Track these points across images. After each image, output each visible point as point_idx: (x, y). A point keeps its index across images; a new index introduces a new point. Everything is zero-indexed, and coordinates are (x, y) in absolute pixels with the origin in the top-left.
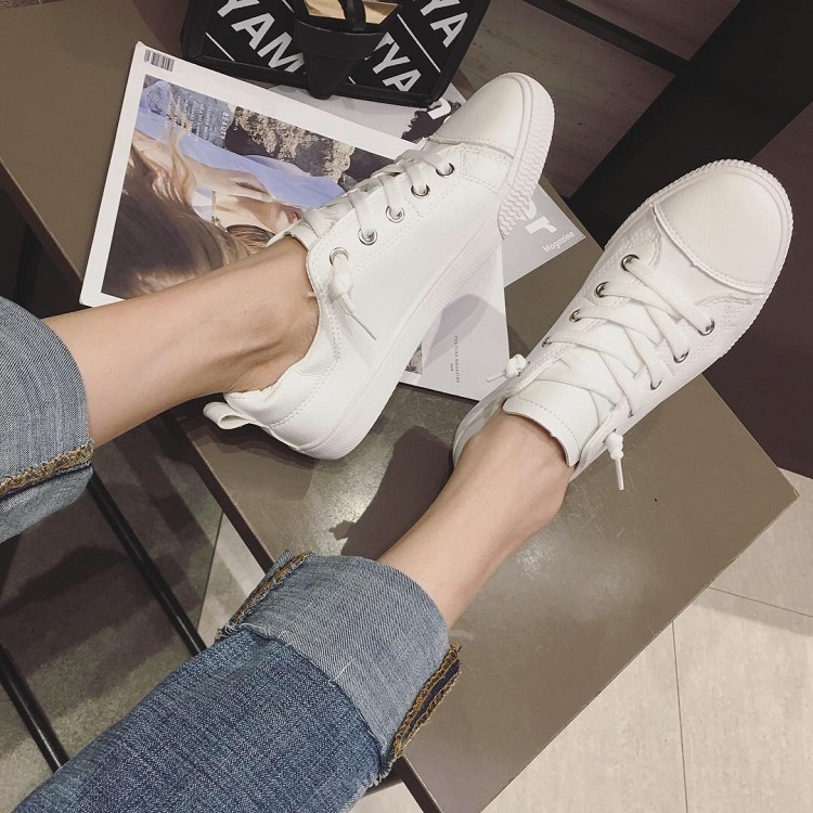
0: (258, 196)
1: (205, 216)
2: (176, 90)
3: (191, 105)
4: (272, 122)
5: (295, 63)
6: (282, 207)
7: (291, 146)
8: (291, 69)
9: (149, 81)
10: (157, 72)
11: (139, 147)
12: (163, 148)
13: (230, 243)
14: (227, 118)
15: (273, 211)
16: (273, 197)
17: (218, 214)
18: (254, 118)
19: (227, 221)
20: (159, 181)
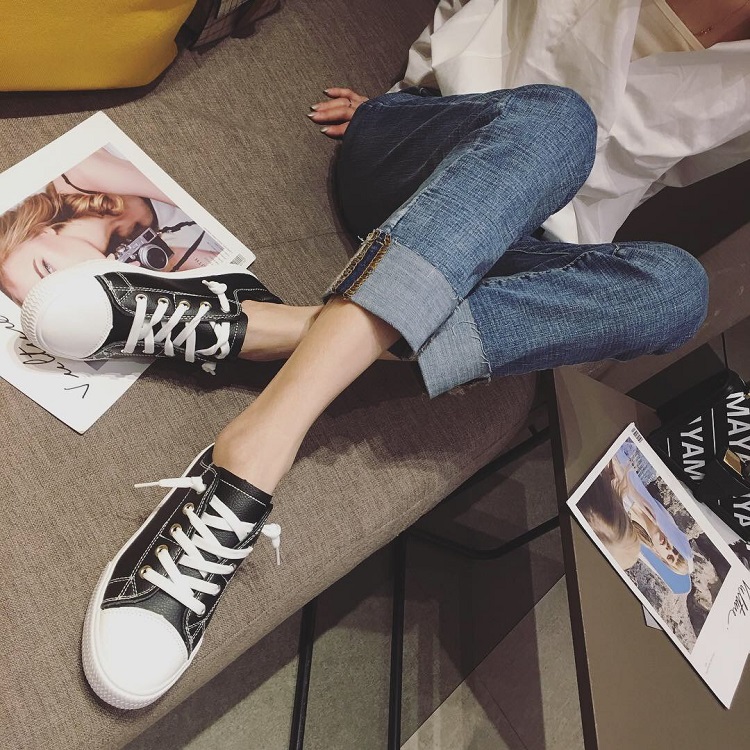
0: (651, 518)
1: (627, 509)
2: (638, 451)
3: (640, 461)
4: (671, 493)
5: (697, 477)
6: (659, 531)
7: (676, 509)
8: (693, 478)
9: (629, 440)
10: (634, 439)
11: (614, 463)
12: (622, 470)
13: (631, 527)
14: (654, 477)
15: (655, 529)
16: (657, 524)
17: (631, 512)
18: (664, 486)
19: (634, 517)
20: (615, 481)
